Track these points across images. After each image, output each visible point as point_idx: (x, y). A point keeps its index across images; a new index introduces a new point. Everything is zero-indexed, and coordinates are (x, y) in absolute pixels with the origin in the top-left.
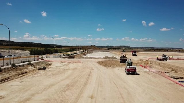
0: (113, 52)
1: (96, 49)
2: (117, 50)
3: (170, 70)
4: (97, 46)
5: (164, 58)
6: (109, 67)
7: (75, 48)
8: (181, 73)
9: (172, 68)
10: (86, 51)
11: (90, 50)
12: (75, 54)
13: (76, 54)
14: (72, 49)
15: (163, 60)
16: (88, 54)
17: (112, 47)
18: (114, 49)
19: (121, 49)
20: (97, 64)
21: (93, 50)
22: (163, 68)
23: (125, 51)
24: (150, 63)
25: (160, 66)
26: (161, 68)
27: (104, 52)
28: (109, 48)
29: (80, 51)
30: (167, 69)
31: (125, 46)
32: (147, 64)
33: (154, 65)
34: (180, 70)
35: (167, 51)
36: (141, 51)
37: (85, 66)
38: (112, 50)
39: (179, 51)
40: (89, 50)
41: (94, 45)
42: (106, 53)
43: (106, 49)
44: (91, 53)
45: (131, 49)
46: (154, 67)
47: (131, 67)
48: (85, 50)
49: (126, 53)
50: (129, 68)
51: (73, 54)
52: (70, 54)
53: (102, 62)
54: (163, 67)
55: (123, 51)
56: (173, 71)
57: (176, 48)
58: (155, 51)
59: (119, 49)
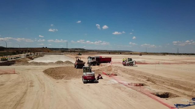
0: (68, 55)
1: (48, 52)
2: (72, 53)
3: (145, 80)
4: (50, 49)
5: (129, 62)
6: (62, 79)
7: (22, 50)
8: (162, 86)
9: (148, 77)
10: (34, 54)
11: (41, 53)
12: (17, 58)
13: (19, 58)
14: (16, 52)
15: (128, 65)
16: (37, 58)
17: (67, 49)
18: (69, 51)
19: (76, 52)
20: (43, 74)
21: (44, 53)
22: (133, 77)
23: (81, 53)
24: (113, 69)
25: (129, 74)
26: (130, 76)
27: (58, 55)
28: (64, 51)
29: (26, 54)
30: (139, 78)
31: (80, 49)
32: (110, 70)
33: (119, 72)
34: (160, 81)
35: (121, 53)
36: (97, 54)
37: (21, 80)
38: (67, 53)
39: (131, 53)
40: (39, 53)
41: (46, 47)
42: (60, 57)
43: (60, 52)
44: (41, 56)
45: (86, 52)
46: (120, 75)
47: (89, 74)
48: (34, 52)
49: (82, 56)
50: (85, 75)
51: (15, 58)
52: (7, 59)
53: (52, 70)
54: (134, 75)
55: (79, 54)
56: (148, 82)
57: (126, 51)
58: (110, 53)
59: (75, 52)
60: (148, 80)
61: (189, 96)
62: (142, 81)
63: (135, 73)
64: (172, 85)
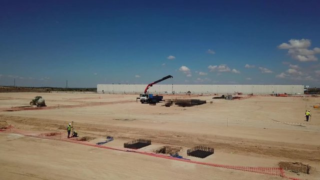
3: (56, 129)
9: (59, 124)
26: (32, 127)
30: (47, 128)
56: (61, 131)
60: (60, 129)
61: (104, 136)
62: (52, 130)
63: (39, 122)
64: (88, 129)
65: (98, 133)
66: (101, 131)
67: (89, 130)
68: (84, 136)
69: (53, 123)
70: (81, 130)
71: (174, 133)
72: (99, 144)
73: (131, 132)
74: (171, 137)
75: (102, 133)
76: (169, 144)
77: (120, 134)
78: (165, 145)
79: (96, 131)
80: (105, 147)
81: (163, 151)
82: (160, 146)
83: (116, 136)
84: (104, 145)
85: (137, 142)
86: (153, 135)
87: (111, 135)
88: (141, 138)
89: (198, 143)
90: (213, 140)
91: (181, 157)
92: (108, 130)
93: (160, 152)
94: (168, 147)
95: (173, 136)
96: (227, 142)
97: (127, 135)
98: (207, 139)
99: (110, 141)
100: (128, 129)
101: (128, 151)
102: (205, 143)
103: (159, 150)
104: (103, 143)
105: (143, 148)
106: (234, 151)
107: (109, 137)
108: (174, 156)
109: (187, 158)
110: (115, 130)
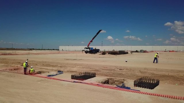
61: (55, 70)
63: (8, 61)
64: (43, 65)
65: (51, 68)
66: (53, 66)
67: (45, 66)
68: (39, 71)
69: (17, 61)
70: (38, 66)
71: (116, 67)
72: (49, 76)
73: (78, 67)
74: (114, 70)
75: (54, 68)
76: (112, 76)
77: (68, 69)
78: (109, 77)
79: (50, 67)
80: (54, 79)
81: (107, 82)
82: (104, 78)
83: (66, 70)
84: (53, 77)
85: (83, 75)
86: (97, 68)
87: (62, 70)
88: (87, 71)
89: (140, 75)
90: (155, 72)
91: (128, 88)
92: (59, 65)
93: (105, 83)
94: (111, 79)
95: (116, 69)
96: (170, 74)
97: (75, 69)
98: (149, 72)
99: (60, 74)
100: (76, 65)
101: (74, 82)
102: (147, 75)
103: (104, 81)
104: (53, 75)
105: (89, 80)
106: (179, 82)
107: (59, 71)
108: (121, 87)
109: (135, 89)
110: (65, 65)
